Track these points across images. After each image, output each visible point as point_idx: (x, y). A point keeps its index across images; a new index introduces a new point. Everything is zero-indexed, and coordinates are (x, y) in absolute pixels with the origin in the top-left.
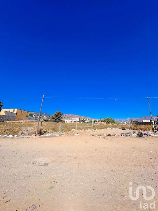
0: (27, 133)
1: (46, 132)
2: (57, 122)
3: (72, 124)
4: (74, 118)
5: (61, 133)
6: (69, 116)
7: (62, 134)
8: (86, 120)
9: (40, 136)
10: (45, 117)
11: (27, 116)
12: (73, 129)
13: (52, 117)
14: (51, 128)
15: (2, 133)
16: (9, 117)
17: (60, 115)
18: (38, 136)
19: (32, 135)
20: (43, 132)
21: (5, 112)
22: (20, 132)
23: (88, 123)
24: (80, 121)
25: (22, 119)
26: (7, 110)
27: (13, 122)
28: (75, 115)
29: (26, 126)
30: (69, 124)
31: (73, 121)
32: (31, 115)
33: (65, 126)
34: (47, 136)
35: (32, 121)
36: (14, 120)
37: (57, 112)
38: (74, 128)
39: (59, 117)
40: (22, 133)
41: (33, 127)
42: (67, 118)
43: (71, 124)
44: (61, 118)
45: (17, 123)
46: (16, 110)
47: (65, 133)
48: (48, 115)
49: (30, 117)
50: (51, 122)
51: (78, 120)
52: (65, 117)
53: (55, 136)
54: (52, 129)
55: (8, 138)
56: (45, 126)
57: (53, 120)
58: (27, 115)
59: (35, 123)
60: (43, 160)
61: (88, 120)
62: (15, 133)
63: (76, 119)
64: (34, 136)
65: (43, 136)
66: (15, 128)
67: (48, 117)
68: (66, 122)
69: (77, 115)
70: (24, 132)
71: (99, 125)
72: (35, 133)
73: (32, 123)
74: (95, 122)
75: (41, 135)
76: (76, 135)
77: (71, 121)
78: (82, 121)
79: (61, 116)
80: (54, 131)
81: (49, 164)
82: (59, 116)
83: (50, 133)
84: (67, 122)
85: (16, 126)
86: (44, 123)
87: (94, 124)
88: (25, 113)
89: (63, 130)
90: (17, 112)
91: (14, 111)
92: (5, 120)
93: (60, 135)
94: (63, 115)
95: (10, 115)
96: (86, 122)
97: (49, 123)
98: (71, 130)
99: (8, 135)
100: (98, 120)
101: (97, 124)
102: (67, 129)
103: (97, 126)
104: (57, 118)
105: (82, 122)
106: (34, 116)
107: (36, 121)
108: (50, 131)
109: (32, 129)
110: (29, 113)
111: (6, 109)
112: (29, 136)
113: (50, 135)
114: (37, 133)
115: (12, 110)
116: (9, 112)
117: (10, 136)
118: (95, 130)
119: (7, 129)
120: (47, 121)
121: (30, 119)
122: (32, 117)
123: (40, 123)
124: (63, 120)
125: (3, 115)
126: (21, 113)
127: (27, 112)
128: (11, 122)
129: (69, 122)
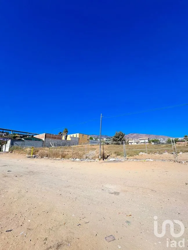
0: (91, 157)
1: (109, 156)
2: (119, 144)
3: (139, 145)
4: (140, 139)
5: (127, 157)
6: (132, 136)
7: (127, 159)
8: (159, 140)
9: (103, 160)
10: (105, 139)
11: (88, 140)
12: (141, 153)
13: (113, 139)
14: (114, 151)
15: (71, 157)
16: (75, 142)
17: (122, 136)
18: (102, 160)
19: (96, 159)
20: (106, 156)
21: (70, 137)
22: (84, 156)
23: (163, 143)
24: (149, 142)
25: (84, 143)
26: (72, 135)
27: (77, 146)
28: (142, 134)
29: (89, 150)
30: (136, 146)
31: (140, 142)
32: (91, 138)
33: (130, 149)
34: (111, 161)
35: (93, 144)
36: (78, 144)
37: (119, 132)
38: (143, 152)
39: (121, 139)
40: (87, 158)
41: (95, 151)
42: (131, 139)
43: (137, 146)
44: (123, 139)
45: (81, 148)
46: (78, 134)
47: (131, 157)
48: (108, 137)
49: (90, 140)
50: (112, 145)
51: (147, 141)
52: (128, 138)
53: (120, 161)
54: (115, 153)
55: (76, 161)
56: (107, 149)
57: (114, 142)
59: (97, 147)
60: (113, 188)
61: (163, 140)
62: (80, 157)
63: (143, 140)
64: (97, 160)
65: (106, 160)
66: (79, 152)
67: (108, 139)
68: (130, 144)
69: (145, 134)
70: (88, 156)
71: (184, 147)
72: (98, 157)
73: (94, 147)
74: (176, 141)
75: (105, 160)
76: (147, 160)
77: (137, 143)
78: (153, 141)
79: (123, 137)
80: (118, 155)
81: (119, 193)
82: (121, 137)
83: (114, 157)
84: (132, 143)
85: (80, 150)
86: (106, 146)
87: (175, 145)
88: (86, 137)
89: (128, 154)
90: (79, 137)
91: (77, 136)
92: (71, 145)
93: (126, 160)
94: (125, 136)
95: (74, 139)
96: (160, 143)
97: (110, 146)
98: (140, 154)
99: (76, 159)
100: (180, 139)
101: (180, 145)
102: (133, 153)
103: (179, 147)
104: (119, 139)
105: (153, 143)
106: (94, 139)
107: (97, 144)
108: (114, 155)
109: (94, 152)
110: (89, 137)
111: (70, 135)
112: (93, 160)
113: (114, 159)
114: (100, 157)
115: (75, 135)
116: (73, 137)
117: (77, 160)
118: (178, 154)
119: (74, 153)
120: (108, 144)
123: (102, 146)
124: (126, 141)
125: (69, 141)
126: (83, 137)
127: (87, 136)
128: (76, 146)
129: (134, 144)
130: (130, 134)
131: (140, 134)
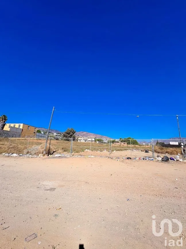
0: (33, 153)
1: (55, 152)
2: (68, 140)
4: (89, 137)
5: (73, 154)
6: (83, 134)
7: (73, 155)
8: (103, 139)
9: (48, 156)
10: (55, 134)
11: (35, 133)
12: (87, 150)
13: (64, 135)
14: (62, 147)
15: (5, 151)
16: (14, 133)
17: (73, 132)
18: (46, 156)
19: (39, 155)
20: (52, 152)
21: (9, 127)
22: (25, 151)
23: (105, 143)
24: (95, 141)
25: (29, 136)
26: (12, 125)
27: (18, 139)
28: (91, 134)
29: (32, 144)
30: (83, 143)
31: (88, 140)
32: (39, 131)
33: (77, 146)
34: (56, 157)
35: (40, 138)
36: (19, 136)
37: (70, 129)
38: (88, 149)
39: (71, 135)
40: (28, 153)
41: (41, 145)
42: (81, 136)
43: (85, 143)
44: (73, 136)
45: (23, 141)
46: (22, 125)
47: (77, 154)
48: (59, 132)
49: (37, 133)
50: (62, 141)
51: (93, 139)
52: (79, 135)
53: (66, 157)
54: (63, 149)
55: (11, 157)
56: (54, 145)
57: (65, 138)
58: (34, 131)
59: (43, 141)
60: (50, 184)
61: (105, 140)
62: (19, 152)
63: (91, 138)
64: (41, 155)
65: (51, 156)
66: (20, 146)
67: (58, 134)
68: (79, 141)
69: (93, 134)
70: (29, 151)
71: (118, 147)
72: (43, 153)
73: (40, 141)
74: (113, 142)
75: (49, 155)
76: (89, 156)
77: (85, 140)
78: (98, 140)
79: (73, 134)
80: (65, 151)
82: (71, 133)
83: (60, 153)
84: (81, 141)
85: (22, 143)
86: (54, 142)
87: (112, 144)
88: (32, 129)
89: (74, 150)
90: (23, 128)
91: (19, 127)
92: (10, 136)
93: (72, 156)
94: (76, 133)
95: (15, 130)
96: (103, 142)
97: (59, 141)
98: (85, 151)
99: (12, 154)
100: (117, 140)
101: (116, 145)
102: (79, 150)
103: (115, 147)
104: (70, 136)
105: (98, 142)
106: (42, 133)
107: (45, 138)
108: (60, 151)
109: (39, 147)
110: (37, 129)
111: (10, 124)
112: (36, 156)
113: (60, 155)
114: (44, 153)
115: (17, 126)
116: (14, 127)
117: (15, 155)
118: (113, 152)
119: (11, 147)
120: (57, 139)
121: (38, 137)
122: (40, 134)
123: (49, 141)
124: (76, 138)
125: (7, 131)
126: (28, 129)
127: (34, 128)
128: (16, 139)
129: (82, 142)
130: (81, 132)
131: (90, 133)
